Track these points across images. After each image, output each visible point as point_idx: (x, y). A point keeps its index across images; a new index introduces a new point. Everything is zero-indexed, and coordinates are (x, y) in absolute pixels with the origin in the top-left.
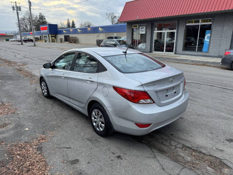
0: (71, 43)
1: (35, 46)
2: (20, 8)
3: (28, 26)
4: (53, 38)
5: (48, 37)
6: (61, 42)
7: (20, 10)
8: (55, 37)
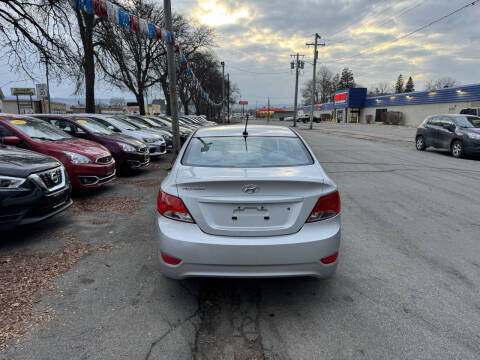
0: (388, 124)
1: (311, 128)
2: (303, 64)
3: (319, 94)
4: (355, 115)
5: (344, 112)
6: (368, 122)
7: (302, 67)
8: (359, 112)
